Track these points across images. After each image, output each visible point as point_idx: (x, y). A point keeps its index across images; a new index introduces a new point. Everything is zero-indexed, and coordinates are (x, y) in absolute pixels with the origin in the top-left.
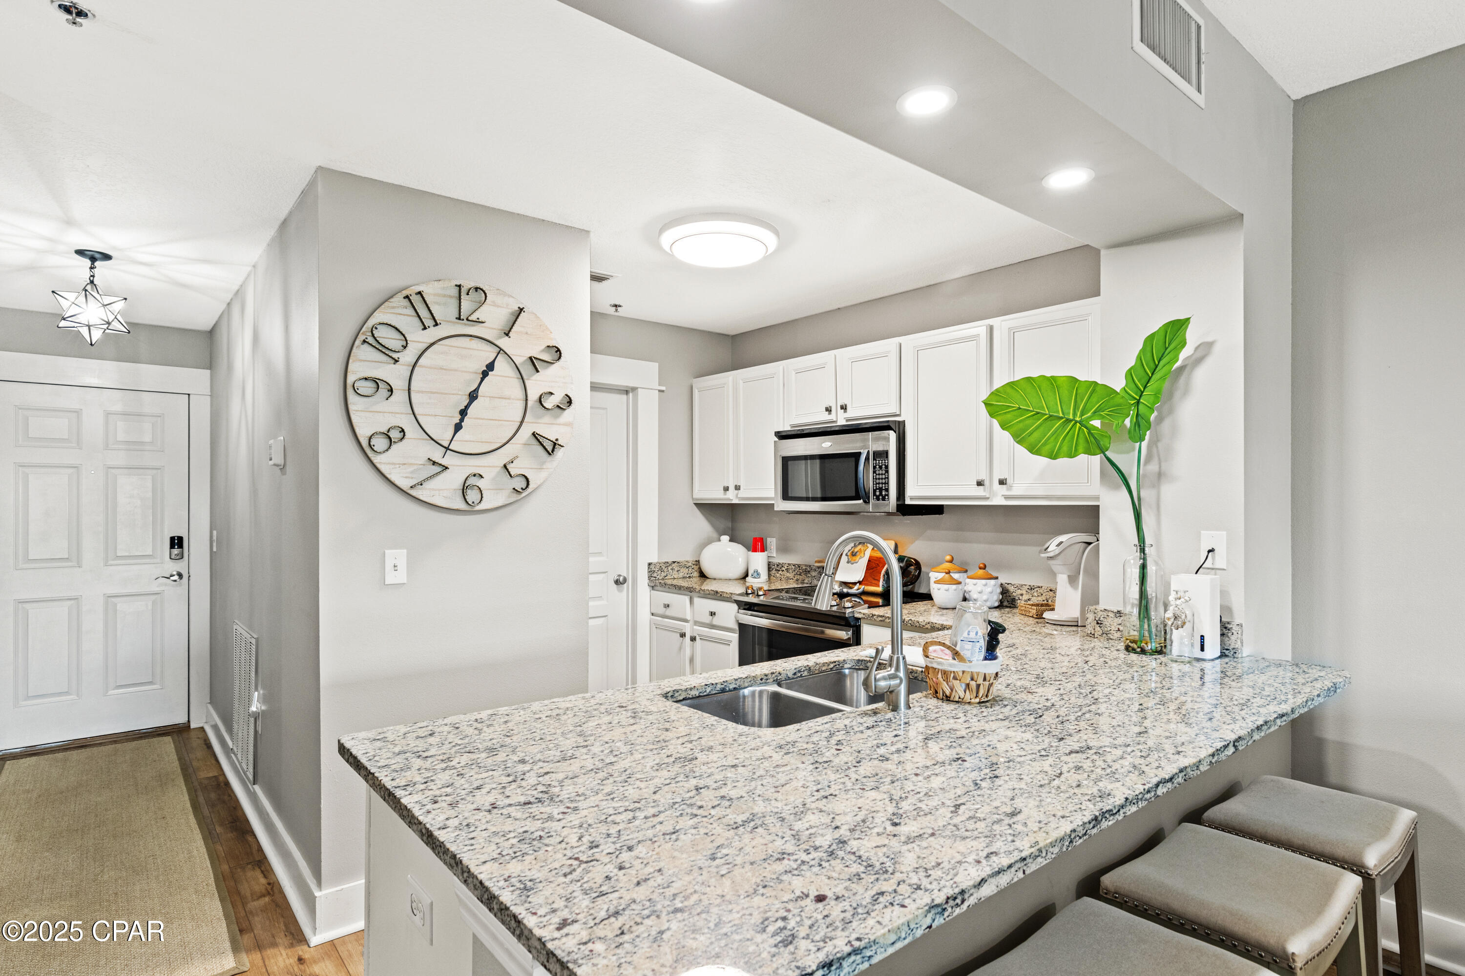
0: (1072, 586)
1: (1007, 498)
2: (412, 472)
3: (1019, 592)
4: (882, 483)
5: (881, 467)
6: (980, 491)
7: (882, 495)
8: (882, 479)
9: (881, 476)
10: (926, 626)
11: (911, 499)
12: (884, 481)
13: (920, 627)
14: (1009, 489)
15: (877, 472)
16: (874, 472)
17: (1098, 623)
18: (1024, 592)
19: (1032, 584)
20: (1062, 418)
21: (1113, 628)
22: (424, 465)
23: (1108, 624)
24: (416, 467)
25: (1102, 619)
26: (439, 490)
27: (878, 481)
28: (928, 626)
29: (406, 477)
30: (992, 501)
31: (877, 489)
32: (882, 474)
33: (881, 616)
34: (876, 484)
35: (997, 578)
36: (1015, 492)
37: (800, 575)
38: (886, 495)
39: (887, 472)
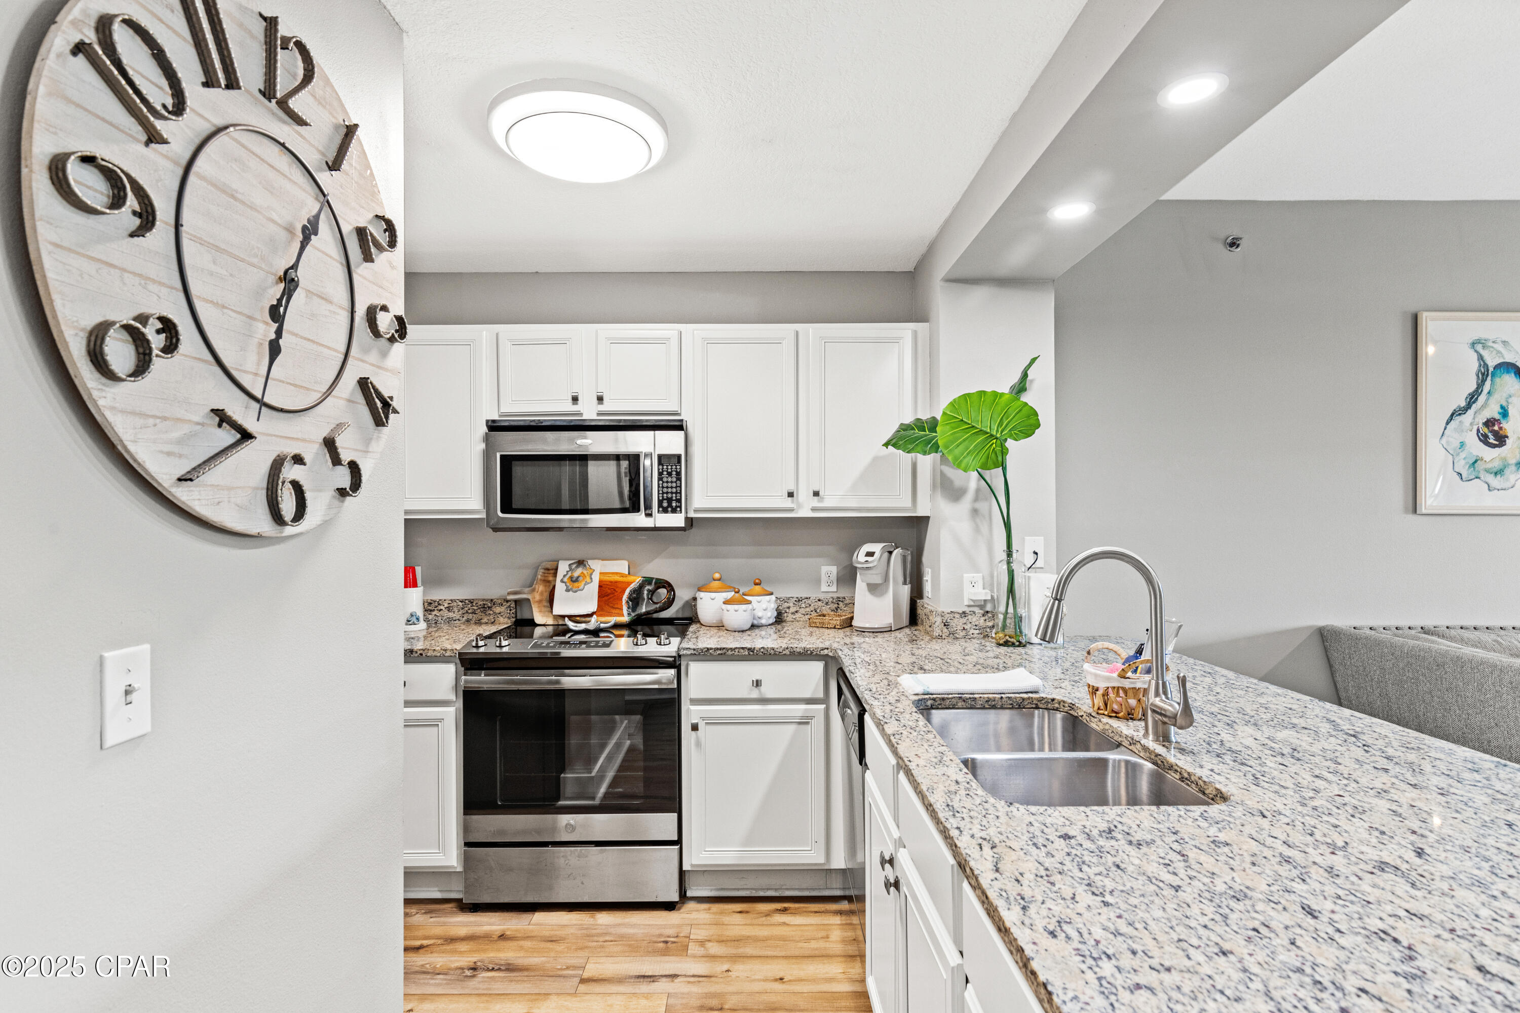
0: (872, 594)
1: (814, 509)
2: (180, 442)
3: (786, 605)
4: (672, 493)
5: (670, 474)
6: (788, 503)
7: (672, 507)
8: (672, 487)
9: (670, 485)
10: (784, 652)
11: (696, 511)
12: (674, 490)
13: (775, 654)
14: (822, 500)
15: (665, 480)
16: (660, 479)
17: (945, 625)
18: (791, 605)
19: (799, 596)
20: (988, 433)
21: (959, 628)
22: (202, 424)
23: (954, 624)
24: (186, 429)
25: (948, 621)
26: (230, 489)
27: (665, 490)
28: (787, 652)
29: (169, 454)
30: (797, 513)
31: (663, 499)
32: (672, 482)
33: (720, 649)
34: (663, 493)
35: (772, 594)
36: (827, 503)
37: (474, 613)
38: (677, 507)
39: (679, 479)
